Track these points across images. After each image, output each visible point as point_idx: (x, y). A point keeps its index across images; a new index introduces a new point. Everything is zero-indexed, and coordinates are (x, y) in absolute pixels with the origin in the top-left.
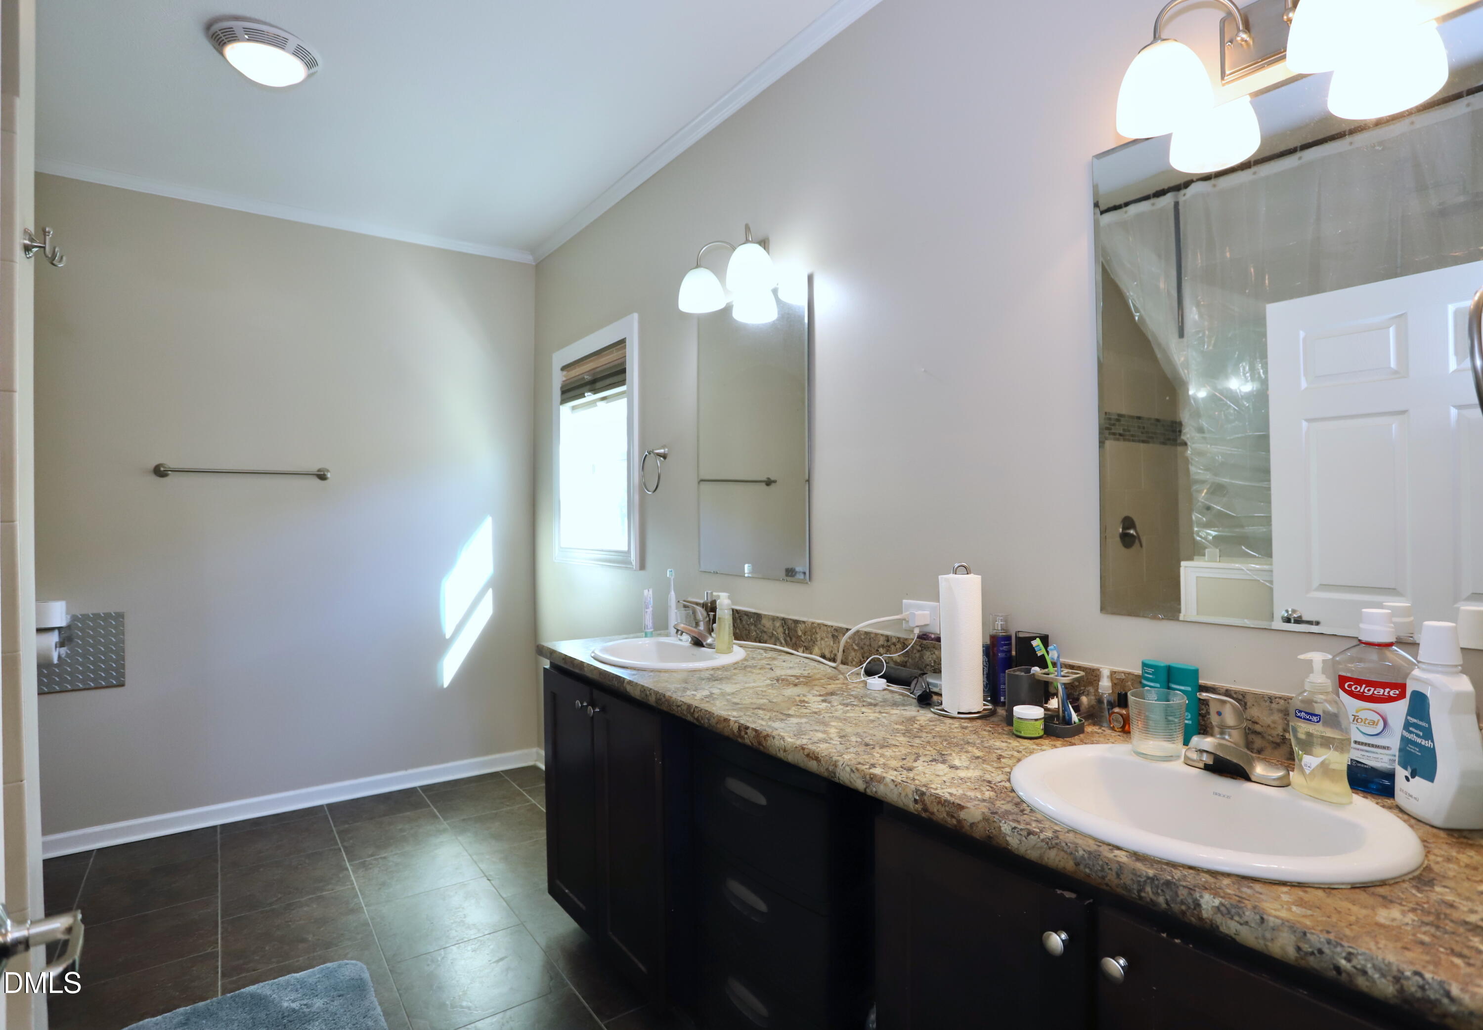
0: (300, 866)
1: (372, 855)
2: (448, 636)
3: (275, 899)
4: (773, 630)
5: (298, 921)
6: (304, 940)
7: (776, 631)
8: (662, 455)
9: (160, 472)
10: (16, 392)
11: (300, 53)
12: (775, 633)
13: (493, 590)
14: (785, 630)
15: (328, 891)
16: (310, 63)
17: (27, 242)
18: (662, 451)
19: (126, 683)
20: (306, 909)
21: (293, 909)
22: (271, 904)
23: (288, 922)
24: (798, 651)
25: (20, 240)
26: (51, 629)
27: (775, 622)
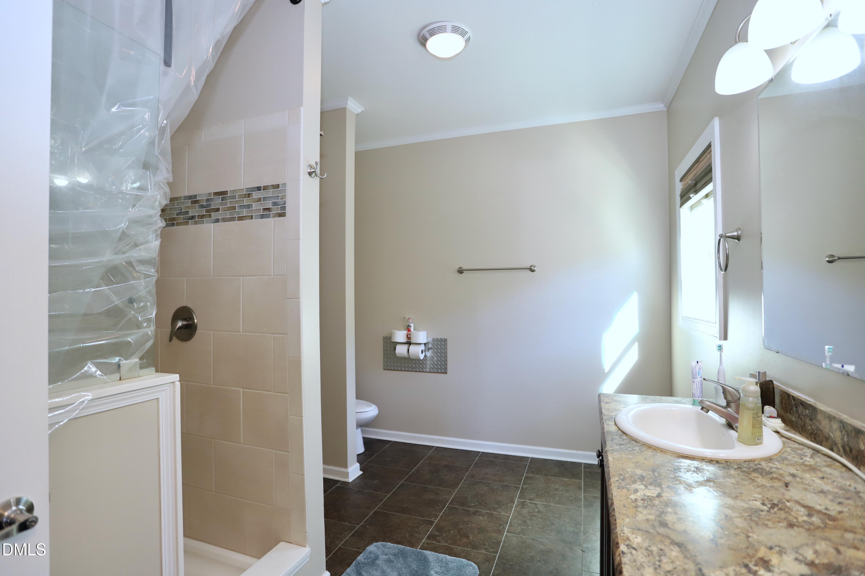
0: (496, 490)
1: (531, 500)
2: (606, 371)
3: (473, 505)
4: (830, 430)
5: (473, 524)
6: (467, 537)
7: (833, 434)
8: (736, 237)
9: (461, 271)
10: (300, 239)
11: (456, 30)
12: (832, 436)
13: (638, 343)
14: (843, 435)
15: (497, 512)
16: (463, 33)
17: (309, 171)
18: (735, 234)
19: (448, 373)
20: (481, 518)
21: (476, 515)
22: (470, 507)
23: (469, 521)
24: (859, 469)
25: (304, 170)
26: (420, 344)
27: (832, 423)
